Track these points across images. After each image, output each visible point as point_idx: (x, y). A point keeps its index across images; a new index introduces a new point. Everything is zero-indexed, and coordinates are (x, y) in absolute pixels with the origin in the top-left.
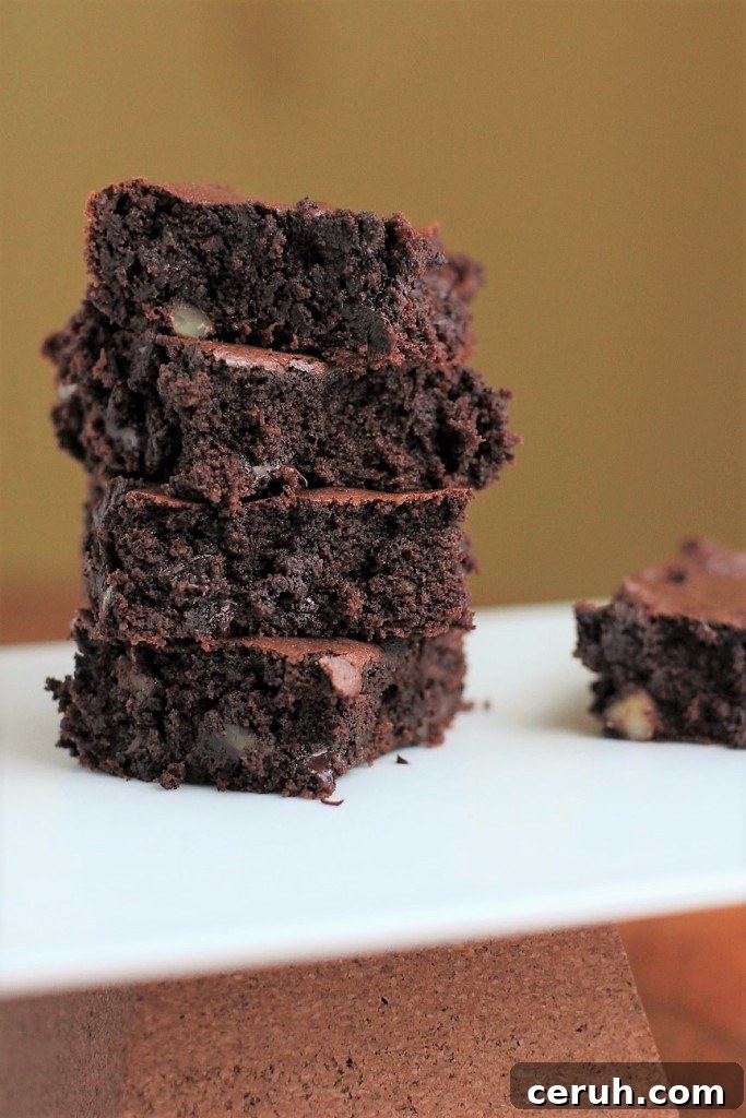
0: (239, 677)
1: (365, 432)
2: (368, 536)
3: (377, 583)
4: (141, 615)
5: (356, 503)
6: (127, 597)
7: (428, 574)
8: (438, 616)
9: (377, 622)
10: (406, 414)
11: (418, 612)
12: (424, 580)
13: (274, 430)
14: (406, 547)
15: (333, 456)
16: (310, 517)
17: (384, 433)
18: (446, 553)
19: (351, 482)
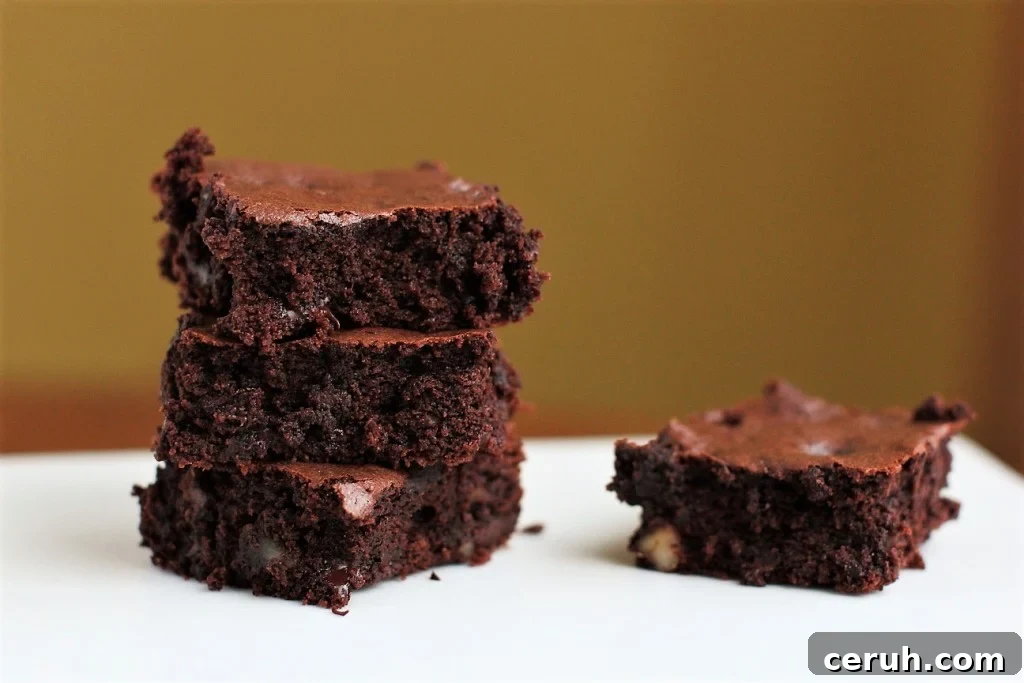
0: (272, 497)
1: (401, 275)
2: (395, 375)
3: (403, 418)
4: (188, 442)
5: (380, 345)
6: (176, 425)
7: (449, 410)
8: (457, 448)
9: (401, 452)
10: (440, 258)
11: (438, 444)
12: (445, 415)
13: (306, 278)
14: (429, 385)
15: (369, 300)
16: (340, 357)
17: (419, 276)
18: (466, 391)
19: (388, 322)
